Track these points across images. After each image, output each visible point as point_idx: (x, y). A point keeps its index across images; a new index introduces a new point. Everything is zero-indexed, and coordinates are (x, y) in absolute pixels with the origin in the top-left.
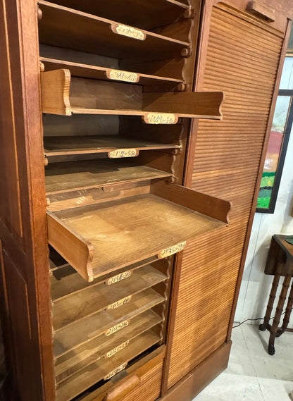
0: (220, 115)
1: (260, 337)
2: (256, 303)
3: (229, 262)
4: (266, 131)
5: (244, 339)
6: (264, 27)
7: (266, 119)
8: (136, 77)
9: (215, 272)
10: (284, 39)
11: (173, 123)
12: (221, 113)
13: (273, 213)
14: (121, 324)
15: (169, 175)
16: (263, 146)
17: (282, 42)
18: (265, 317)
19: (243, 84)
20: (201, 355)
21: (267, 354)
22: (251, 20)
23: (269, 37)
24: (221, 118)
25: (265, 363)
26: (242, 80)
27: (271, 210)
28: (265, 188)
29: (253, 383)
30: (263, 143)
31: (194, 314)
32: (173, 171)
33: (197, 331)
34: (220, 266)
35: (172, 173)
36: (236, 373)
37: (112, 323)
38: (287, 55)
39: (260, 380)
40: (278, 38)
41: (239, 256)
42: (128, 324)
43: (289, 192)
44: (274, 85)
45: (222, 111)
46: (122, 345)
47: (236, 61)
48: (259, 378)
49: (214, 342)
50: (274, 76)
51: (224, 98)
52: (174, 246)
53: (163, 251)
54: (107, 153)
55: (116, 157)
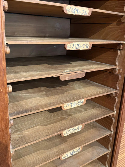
15: (114, 67)
32: (117, 64)
35: (116, 65)
52: (74, 102)
53: (66, 105)
54: (65, 45)
55: (73, 49)
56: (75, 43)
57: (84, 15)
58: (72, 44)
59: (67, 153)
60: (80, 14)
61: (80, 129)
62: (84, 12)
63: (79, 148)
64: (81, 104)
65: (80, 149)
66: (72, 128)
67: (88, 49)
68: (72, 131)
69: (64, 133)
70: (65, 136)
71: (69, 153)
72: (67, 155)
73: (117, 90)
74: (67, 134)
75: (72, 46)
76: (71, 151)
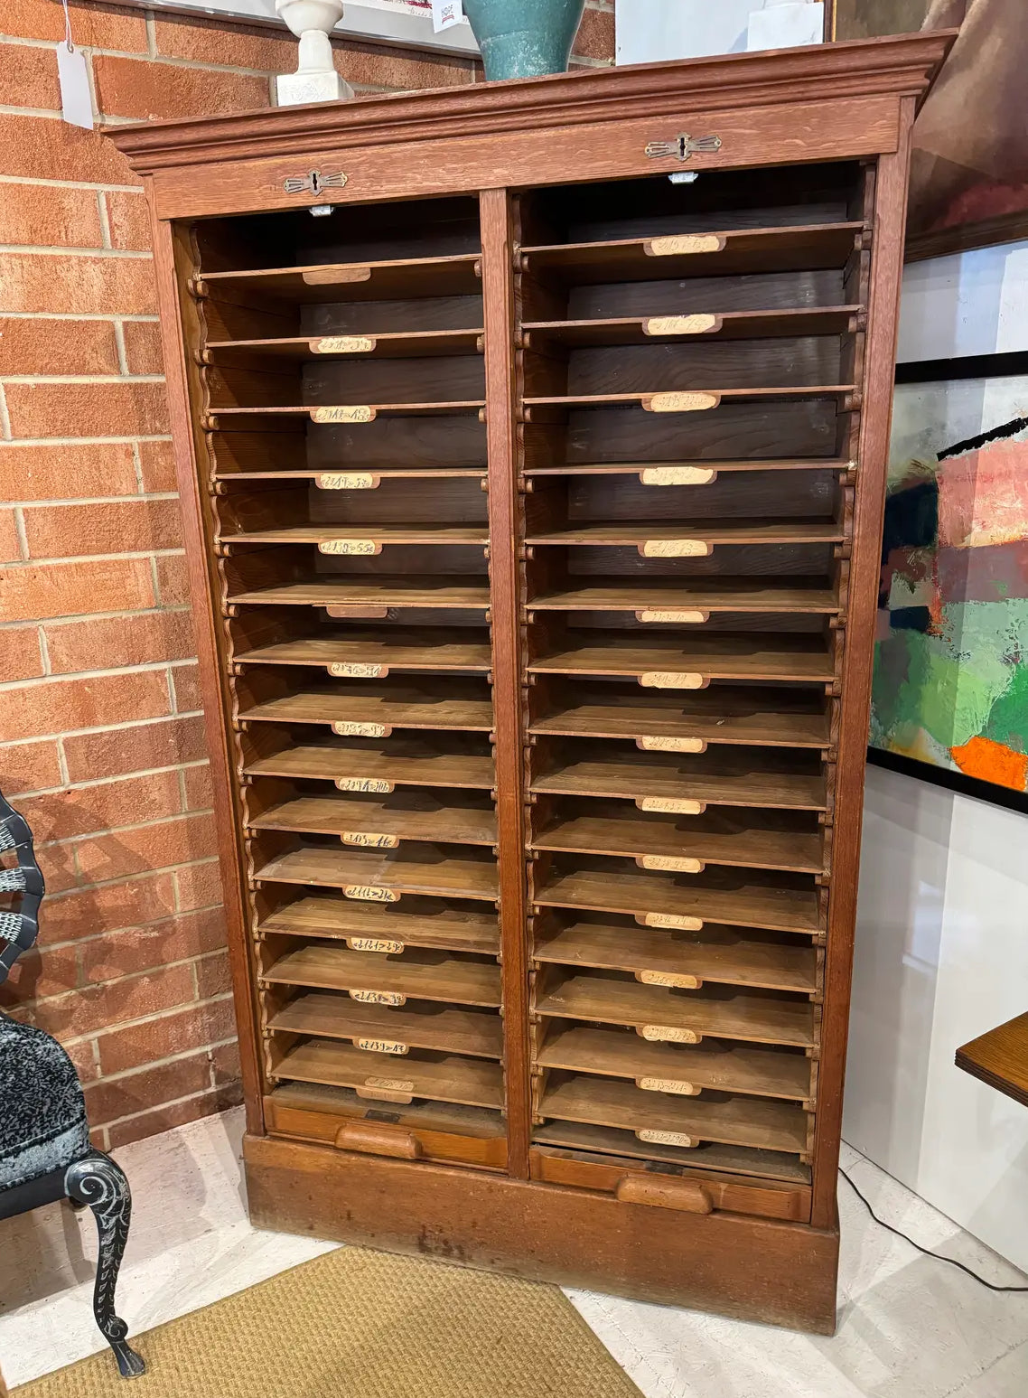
11: (369, 487)
14: (377, 889)
37: (354, 877)
42: (394, 899)
46: (385, 942)
54: (315, 544)
56: (339, 541)
57: (361, 487)
58: (332, 542)
59: (356, 780)
60: (353, 486)
61: (379, 735)
62: (361, 481)
65: (389, 786)
66: (358, 724)
67: (372, 553)
68: (358, 730)
69: (336, 726)
70: (342, 733)
72: (352, 784)
74: (347, 734)
75: (332, 547)
76: (365, 780)
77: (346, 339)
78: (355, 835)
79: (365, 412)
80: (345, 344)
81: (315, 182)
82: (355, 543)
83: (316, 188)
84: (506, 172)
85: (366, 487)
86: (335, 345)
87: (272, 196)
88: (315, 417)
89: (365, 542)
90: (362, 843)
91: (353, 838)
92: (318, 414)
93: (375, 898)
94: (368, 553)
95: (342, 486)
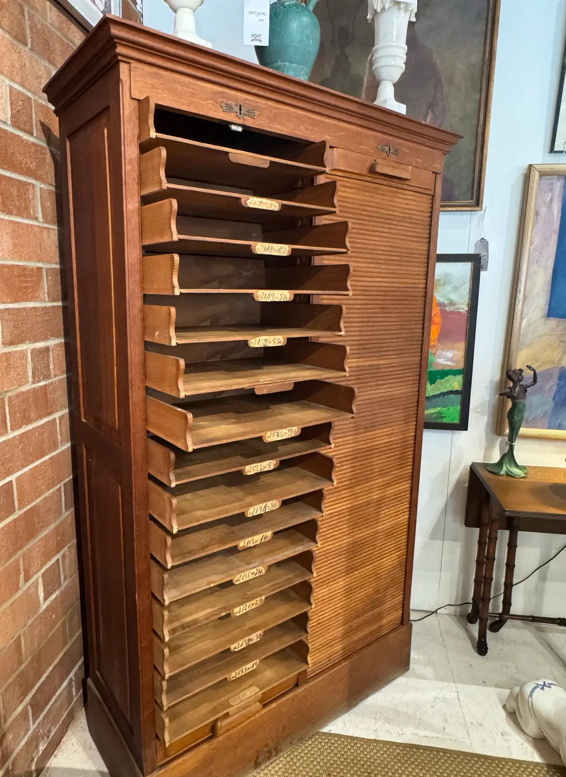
0: (348, 290)
1: (467, 631)
2: (459, 576)
3: (390, 491)
4: (425, 309)
5: (441, 634)
6: (400, 186)
7: (423, 294)
8: (288, 250)
9: (368, 503)
10: (433, 196)
11: (288, 300)
12: (349, 287)
13: (466, 429)
14: (254, 570)
16: (423, 329)
17: (432, 199)
18: (473, 599)
19: (380, 252)
20: (360, 635)
21: (476, 655)
22: (379, 181)
23: (409, 195)
24: (350, 293)
25: (471, 666)
26: (377, 248)
27: (463, 425)
28: (451, 392)
29: (448, 690)
30: (423, 324)
31: (341, 563)
33: (349, 591)
34: (375, 496)
36: (423, 678)
37: (241, 569)
38: (441, 209)
39: (460, 686)
40: (424, 196)
41: (407, 486)
42: (264, 572)
43: (487, 398)
44: (429, 250)
45: (351, 286)
46: (254, 601)
47: (366, 227)
48: (458, 685)
49: (381, 619)
50: (427, 240)
51: (351, 270)
52: (282, 430)
53: (268, 434)
54: (247, 341)
55: (259, 346)
56: (261, 338)
57: (282, 300)
58: (258, 339)
59: (256, 507)
60: (277, 300)
61: (272, 468)
62: (283, 296)
63: (275, 502)
64: (293, 435)
65: (278, 504)
66: (260, 464)
67: (281, 345)
68: (259, 468)
69: (246, 470)
70: (249, 474)
71: (258, 506)
72: (256, 511)
73: (353, 413)
74: (252, 473)
75: (257, 342)
76: (263, 505)
77: (264, 200)
78: (247, 540)
79: (285, 249)
80: (264, 204)
81: (240, 110)
82: (271, 338)
83: (240, 114)
84: (329, 138)
85: (285, 300)
86: (258, 203)
87: (214, 109)
88: (255, 250)
89: (277, 337)
90: (251, 545)
91: (246, 543)
92: (257, 247)
93: (254, 576)
94: (279, 345)
95: (271, 300)
